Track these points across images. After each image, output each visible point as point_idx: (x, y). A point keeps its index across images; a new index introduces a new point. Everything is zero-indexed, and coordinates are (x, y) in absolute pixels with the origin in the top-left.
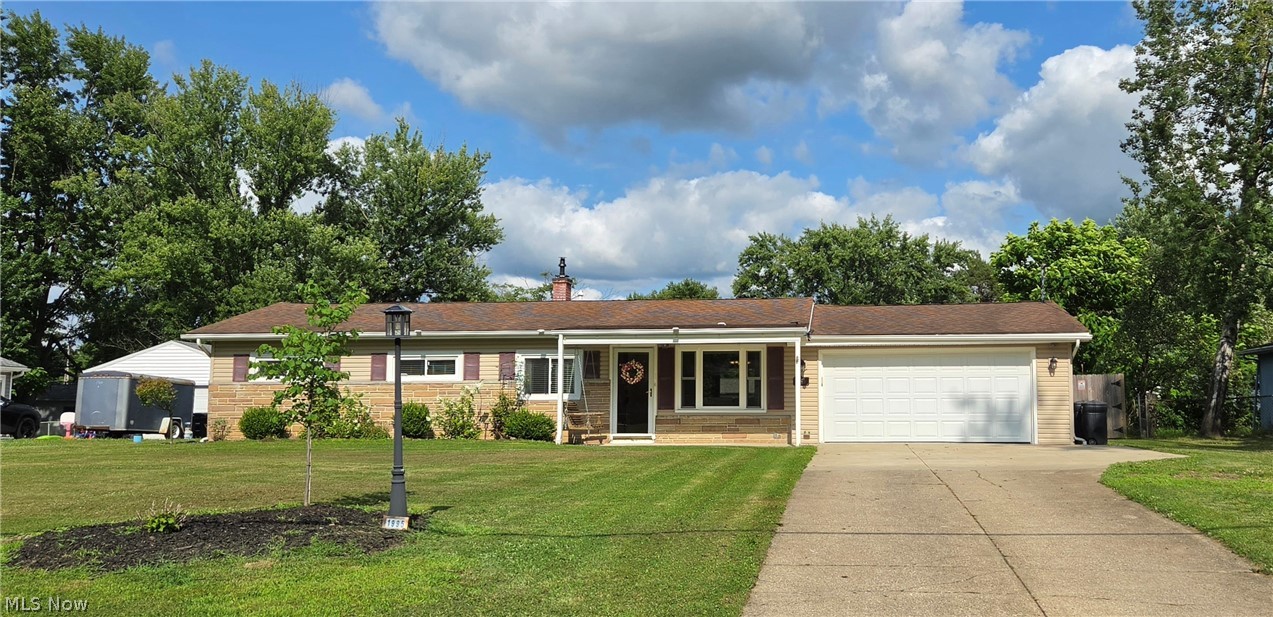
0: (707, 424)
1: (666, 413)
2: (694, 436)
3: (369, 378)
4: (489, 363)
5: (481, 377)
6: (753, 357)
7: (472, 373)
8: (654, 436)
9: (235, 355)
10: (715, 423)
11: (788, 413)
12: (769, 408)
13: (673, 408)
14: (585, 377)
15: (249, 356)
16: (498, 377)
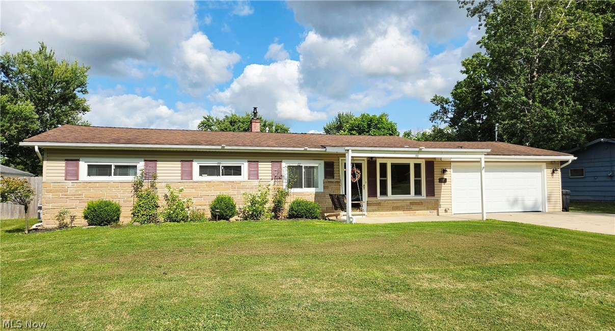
0: (395, 205)
1: (373, 199)
2: (388, 212)
3: (180, 178)
4: (265, 168)
5: (260, 178)
6: (418, 166)
7: (254, 175)
8: (366, 213)
9: (66, 160)
10: (399, 204)
11: (437, 199)
12: (427, 196)
13: (376, 197)
14: (325, 178)
15: (79, 160)
16: (271, 177)
